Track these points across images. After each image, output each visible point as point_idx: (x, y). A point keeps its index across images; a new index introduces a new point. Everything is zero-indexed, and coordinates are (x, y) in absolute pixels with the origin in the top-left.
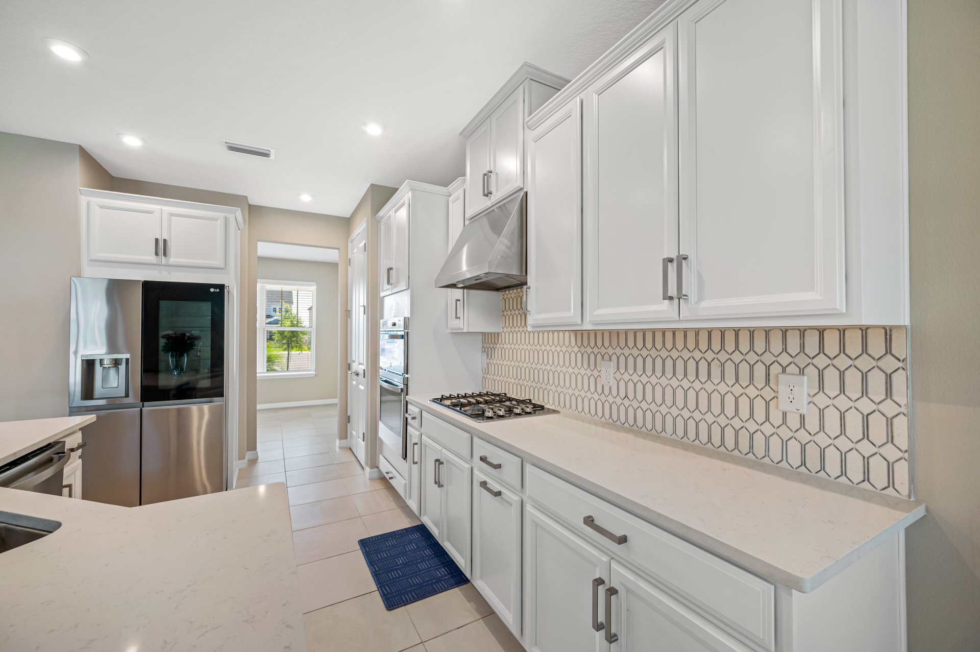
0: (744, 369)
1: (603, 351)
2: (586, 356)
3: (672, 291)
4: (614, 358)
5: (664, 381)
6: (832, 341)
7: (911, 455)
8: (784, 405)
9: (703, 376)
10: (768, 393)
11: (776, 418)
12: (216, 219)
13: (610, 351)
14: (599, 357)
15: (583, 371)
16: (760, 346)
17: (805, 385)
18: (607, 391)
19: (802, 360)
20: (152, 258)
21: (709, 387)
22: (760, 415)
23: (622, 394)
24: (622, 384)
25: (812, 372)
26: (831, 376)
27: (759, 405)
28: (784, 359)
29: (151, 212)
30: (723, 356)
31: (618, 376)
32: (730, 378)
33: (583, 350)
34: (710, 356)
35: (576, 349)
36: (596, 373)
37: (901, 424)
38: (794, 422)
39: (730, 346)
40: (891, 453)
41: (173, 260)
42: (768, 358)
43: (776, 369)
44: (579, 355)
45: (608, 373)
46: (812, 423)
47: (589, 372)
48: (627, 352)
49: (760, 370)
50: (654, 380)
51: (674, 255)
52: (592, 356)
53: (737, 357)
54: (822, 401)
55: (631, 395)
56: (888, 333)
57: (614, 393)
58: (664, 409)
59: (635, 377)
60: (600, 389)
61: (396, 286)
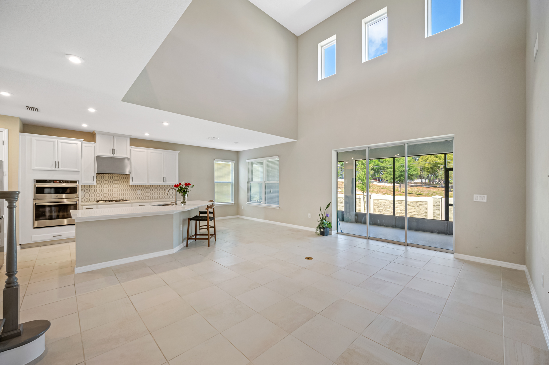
0: (162, 189)
1: (138, 188)
2: (133, 189)
3: (164, 181)
4: (141, 189)
10: (165, 192)
13: (140, 188)
14: (137, 189)
15: (132, 192)
16: (164, 187)
18: (139, 195)
22: (164, 194)
23: (142, 195)
27: (164, 193)
28: (166, 188)
30: (159, 188)
31: (141, 192)
32: (160, 190)
34: (158, 188)
35: (130, 188)
36: (136, 192)
39: (160, 187)
42: (164, 188)
43: (165, 189)
44: (131, 189)
45: (139, 192)
47: (134, 192)
48: (143, 188)
49: (164, 189)
50: (149, 192)
51: (164, 177)
55: (144, 195)
57: (140, 195)
58: (151, 196)
59: (145, 192)
60: (137, 195)
61: (60, 169)
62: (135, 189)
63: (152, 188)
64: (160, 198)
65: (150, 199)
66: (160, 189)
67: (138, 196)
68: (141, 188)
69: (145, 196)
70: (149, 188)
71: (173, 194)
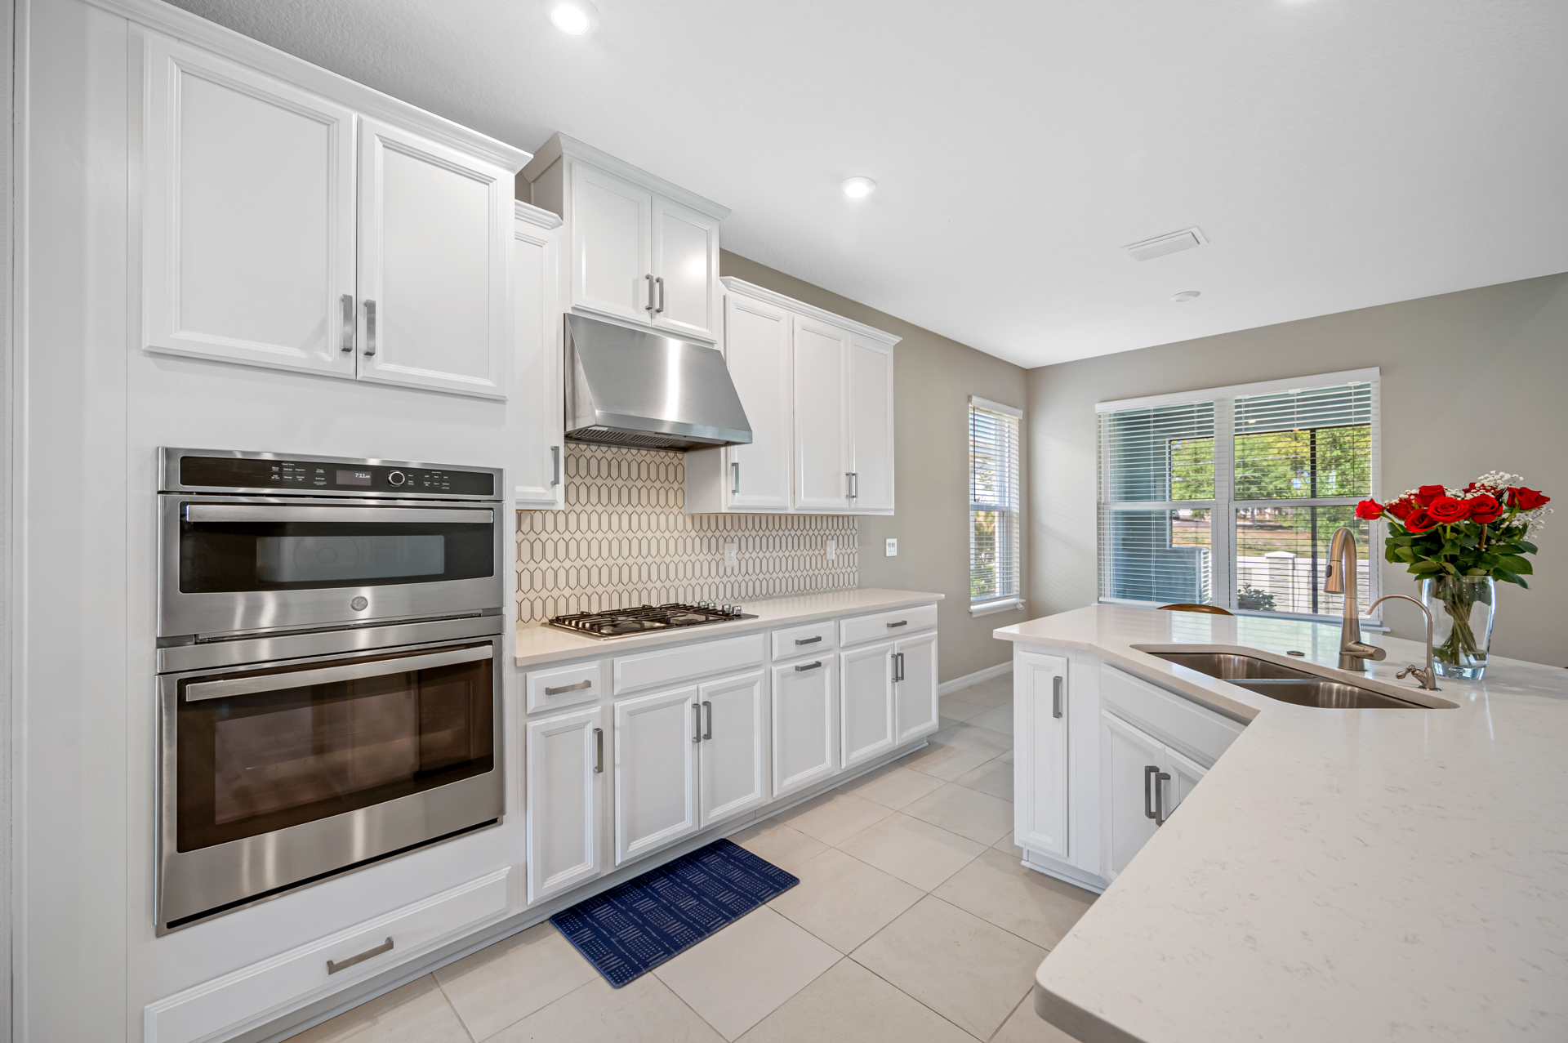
0: (813, 539)
1: (725, 534)
2: (705, 540)
3: (850, 493)
4: (736, 540)
5: (774, 554)
6: (842, 522)
7: (858, 569)
8: (827, 556)
9: (796, 547)
10: (822, 551)
11: (824, 565)
13: (732, 534)
14: (721, 540)
15: (701, 557)
16: (819, 525)
17: (834, 544)
18: (729, 572)
19: (833, 533)
21: (799, 553)
22: (819, 565)
23: (743, 571)
24: (743, 563)
25: (835, 537)
26: (840, 538)
27: (819, 559)
28: (827, 532)
30: (804, 532)
31: (740, 556)
32: (807, 546)
33: (702, 534)
35: (693, 534)
36: (718, 557)
37: (856, 556)
38: (830, 564)
39: (808, 525)
40: (854, 570)
42: (821, 532)
43: (824, 537)
44: (697, 541)
45: (731, 554)
46: (836, 565)
47: (709, 557)
48: (746, 533)
49: (818, 539)
50: (768, 554)
52: (713, 541)
53: (810, 532)
54: (839, 551)
57: (736, 571)
58: (774, 576)
59: (754, 555)
60: (721, 572)
61: (382, 367)
63: (780, 532)
64: (808, 585)
66: (808, 540)
68: (739, 533)
69: (754, 577)
70: (768, 533)
71: (852, 562)
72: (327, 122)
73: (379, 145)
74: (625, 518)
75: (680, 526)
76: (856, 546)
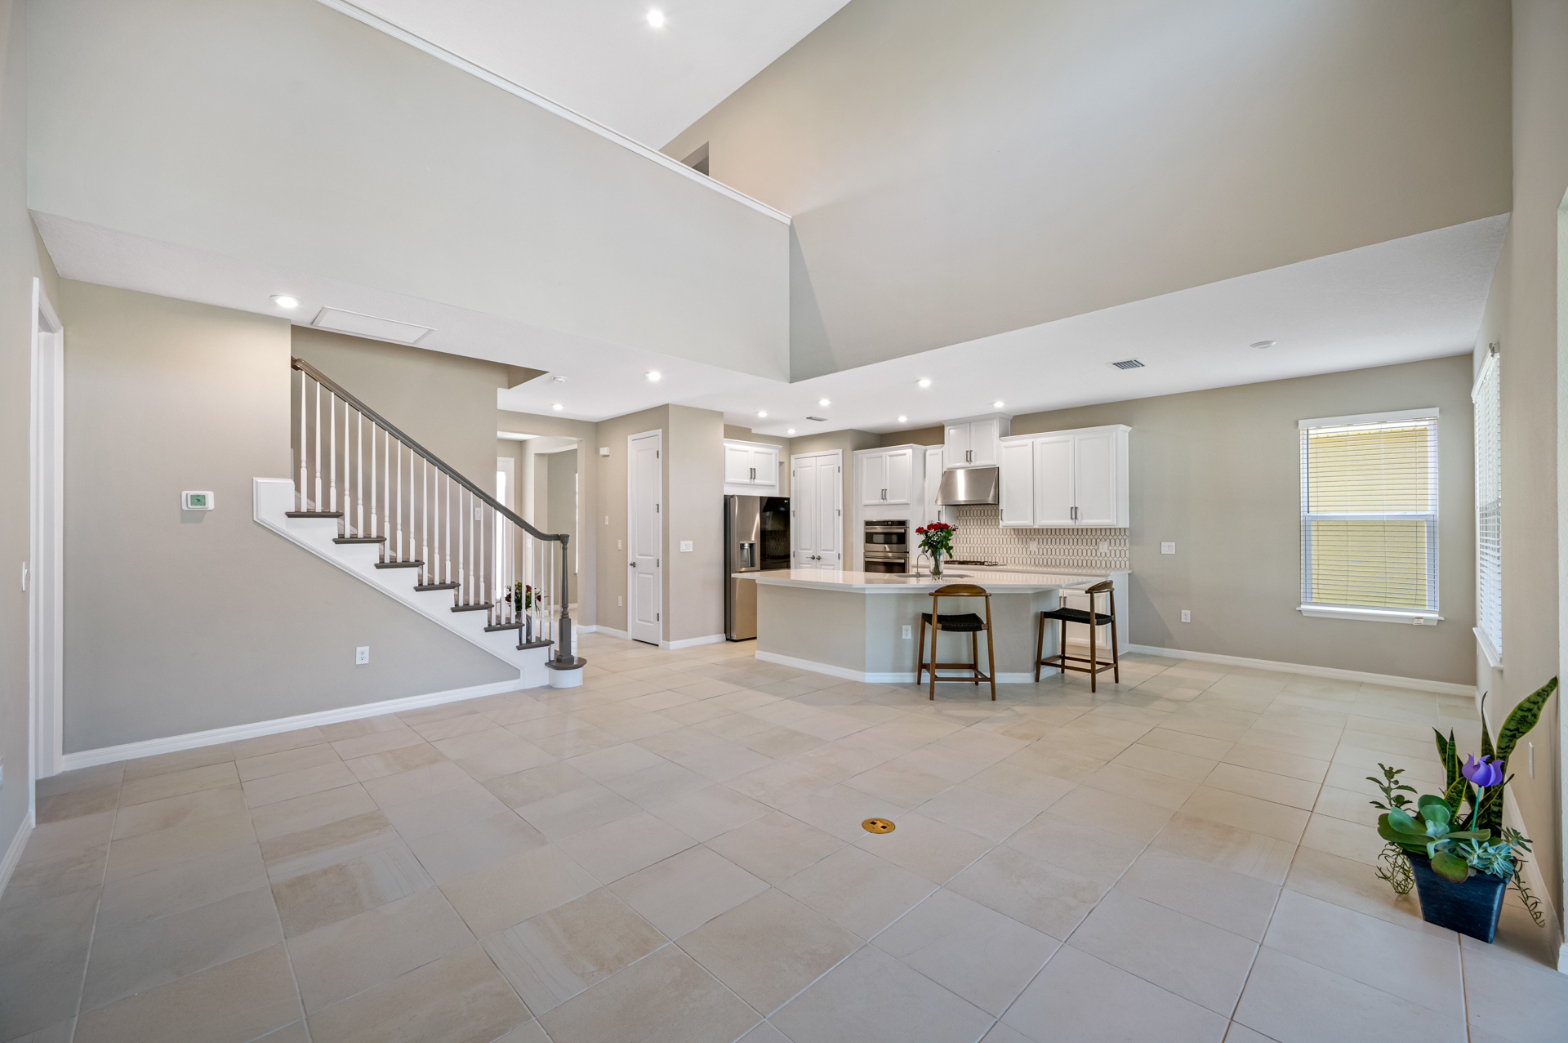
0: (1089, 540)
1: (1031, 536)
2: (1021, 539)
3: (1074, 517)
4: (1037, 539)
5: (1060, 547)
6: (1113, 531)
7: (1129, 560)
8: (1101, 550)
9: (1075, 544)
10: (1096, 547)
11: (1098, 554)
12: (771, 454)
13: (1035, 537)
14: (1028, 540)
15: (1018, 546)
16: (1094, 533)
17: (1106, 544)
18: (1032, 553)
19: (1106, 537)
20: (747, 481)
21: (1078, 547)
22: (1094, 554)
23: (1041, 553)
24: (1041, 550)
25: (1108, 540)
26: (1113, 541)
27: (1094, 551)
28: (1101, 537)
29: (747, 451)
30: (1082, 537)
31: (1039, 546)
33: (1020, 537)
34: (1078, 537)
35: (1015, 536)
36: (1026, 546)
37: (1127, 552)
38: (1103, 555)
39: (1085, 533)
40: (1125, 559)
41: (757, 481)
42: (1096, 537)
43: (1098, 540)
44: (1017, 539)
45: (1033, 546)
46: (1108, 555)
47: (1022, 546)
48: (1043, 537)
49: (1094, 541)
50: (1056, 547)
51: (1073, 506)
53: (1087, 537)
54: (1110, 548)
55: (1045, 553)
56: (1125, 529)
57: (1037, 553)
58: (1060, 557)
59: (1047, 547)
60: (1028, 553)
61: (889, 501)
62: (1024, 540)
63: (1064, 537)
64: (1085, 564)
65: (1058, 567)
66: (1085, 541)
67: (1030, 556)
68: (1039, 536)
69: (1047, 557)
70: (1056, 537)
71: (1123, 555)
72: (881, 457)
73: (888, 457)
74: (986, 530)
75: (1008, 533)
76: (1127, 545)
